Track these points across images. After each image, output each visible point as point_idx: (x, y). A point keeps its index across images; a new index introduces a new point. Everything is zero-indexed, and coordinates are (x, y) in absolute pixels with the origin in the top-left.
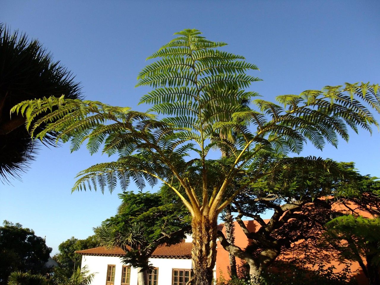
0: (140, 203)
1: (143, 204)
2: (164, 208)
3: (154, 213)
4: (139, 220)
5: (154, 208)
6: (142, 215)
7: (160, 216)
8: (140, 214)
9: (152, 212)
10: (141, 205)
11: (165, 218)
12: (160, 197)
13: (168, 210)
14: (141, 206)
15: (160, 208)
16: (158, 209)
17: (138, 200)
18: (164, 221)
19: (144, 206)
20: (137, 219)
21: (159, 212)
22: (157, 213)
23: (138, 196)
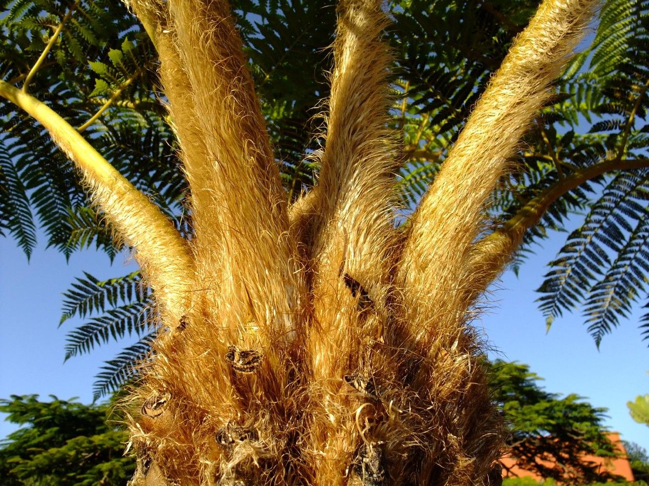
0: (48, 424)
1: (55, 429)
2: (107, 438)
3: (78, 452)
4: (34, 468)
5: (80, 438)
6: (44, 454)
7: (94, 461)
8: (40, 452)
9: (75, 449)
10: (48, 431)
11: (105, 466)
12: (103, 414)
13: (117, 445)
14: (50, 432)
15: (97, 439)
16: (91, 442)
17: (46, 416)
18: (100, 474)
19: (58, 432)
20: (29, 465)
21: (93, 449)
22: (87, 452)
23: (45, 407)
